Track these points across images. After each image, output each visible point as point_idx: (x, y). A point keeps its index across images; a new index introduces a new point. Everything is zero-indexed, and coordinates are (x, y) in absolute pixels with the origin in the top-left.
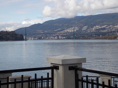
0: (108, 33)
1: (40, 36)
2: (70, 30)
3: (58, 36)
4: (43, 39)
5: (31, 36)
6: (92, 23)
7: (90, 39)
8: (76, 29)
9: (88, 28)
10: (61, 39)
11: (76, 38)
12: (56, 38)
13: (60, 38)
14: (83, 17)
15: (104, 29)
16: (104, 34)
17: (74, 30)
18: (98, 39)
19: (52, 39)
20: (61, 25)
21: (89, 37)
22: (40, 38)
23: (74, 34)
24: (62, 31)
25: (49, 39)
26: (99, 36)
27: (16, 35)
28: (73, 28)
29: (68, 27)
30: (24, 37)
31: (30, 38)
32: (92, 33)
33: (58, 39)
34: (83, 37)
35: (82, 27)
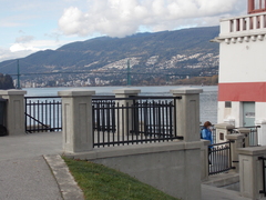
0: (203, 70)
2: (120, 65)
3: (92, 79)
4: (58, 86)
5: (31, 80)
6: (169, 49)
7: (163, 84)
8: (134, 61)
9: (159, 60)
10: (100, 85)
11: (133, 83)
12: (88, 83)
13: (97, 82)
14: (148, 36)
15: (195, 61)
16: (195, 73)
17: (128, 64)
18: (180, 84)
19: (80, 86)
20: (98, 54)
21: (162, 81)
22: (51, 84)
23: (128, 73)
24: (101, 66)
25: (72, 86)
26: (185, 77)
28: (126, 60)
29: (115, 58)
30: (15, 82)
31: (28, 84)
32: (169, 70)
33: (94, 85)
34: (148, 80)
35: (146, 57)
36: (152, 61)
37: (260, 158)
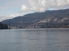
1: (21, 25)
2: (44, 21)
3: (35, 26)
4: (23, 28)
5: (14, 26)
7: (59, 28)
8: (49, 20)
9: (58, 20)
10: (37, 28)
11: (49, 27)
12: (33, 27)
13: (36, 27)
17: (47, 21)
18: (66, 27)
19: (30, 28)
20: (37, 17)
21: (59, 27)
22: (21, 28)
23: (47, 24)
24: (38, 22)
25: (28, 28)
26: (67, 25)
27: (2, 25)
28: (46, 20)
29: (43, 19)
31: (13, 28)
32: (62, 23)
33: (35, 28)
34: (54, 26)
35: (53, 19)
36: (55, 20)
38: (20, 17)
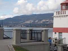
0: (50, 24)
1: (11, 25)
2: (28, 22)
4: (12, 27)
6: (41, 18)
7: (39, 27)
9: (38, 21)
10: (23, 27)
11: (32, 27)
12: (20, 26)
13: (22, 26)
14: (36, 15)
15: (47, 22)
16: (47, 25)
17: (31, 22)
18: (44, 27)
19: (18, 27)
20: (23, 19)
21: (39, 26)
23: (30, 24)
24: (23, 22)
25: (16, 27)
26: (45, 25)
28: (30, 21)
29: (27, 20)
30: (1, 26)
31: (5, 26)
32: (41, 24)
33: (21, 27)
34: (36, 26)
35: (35, 20)
36: (37, 21)
37: (63, 47)
38: (10, 18)
